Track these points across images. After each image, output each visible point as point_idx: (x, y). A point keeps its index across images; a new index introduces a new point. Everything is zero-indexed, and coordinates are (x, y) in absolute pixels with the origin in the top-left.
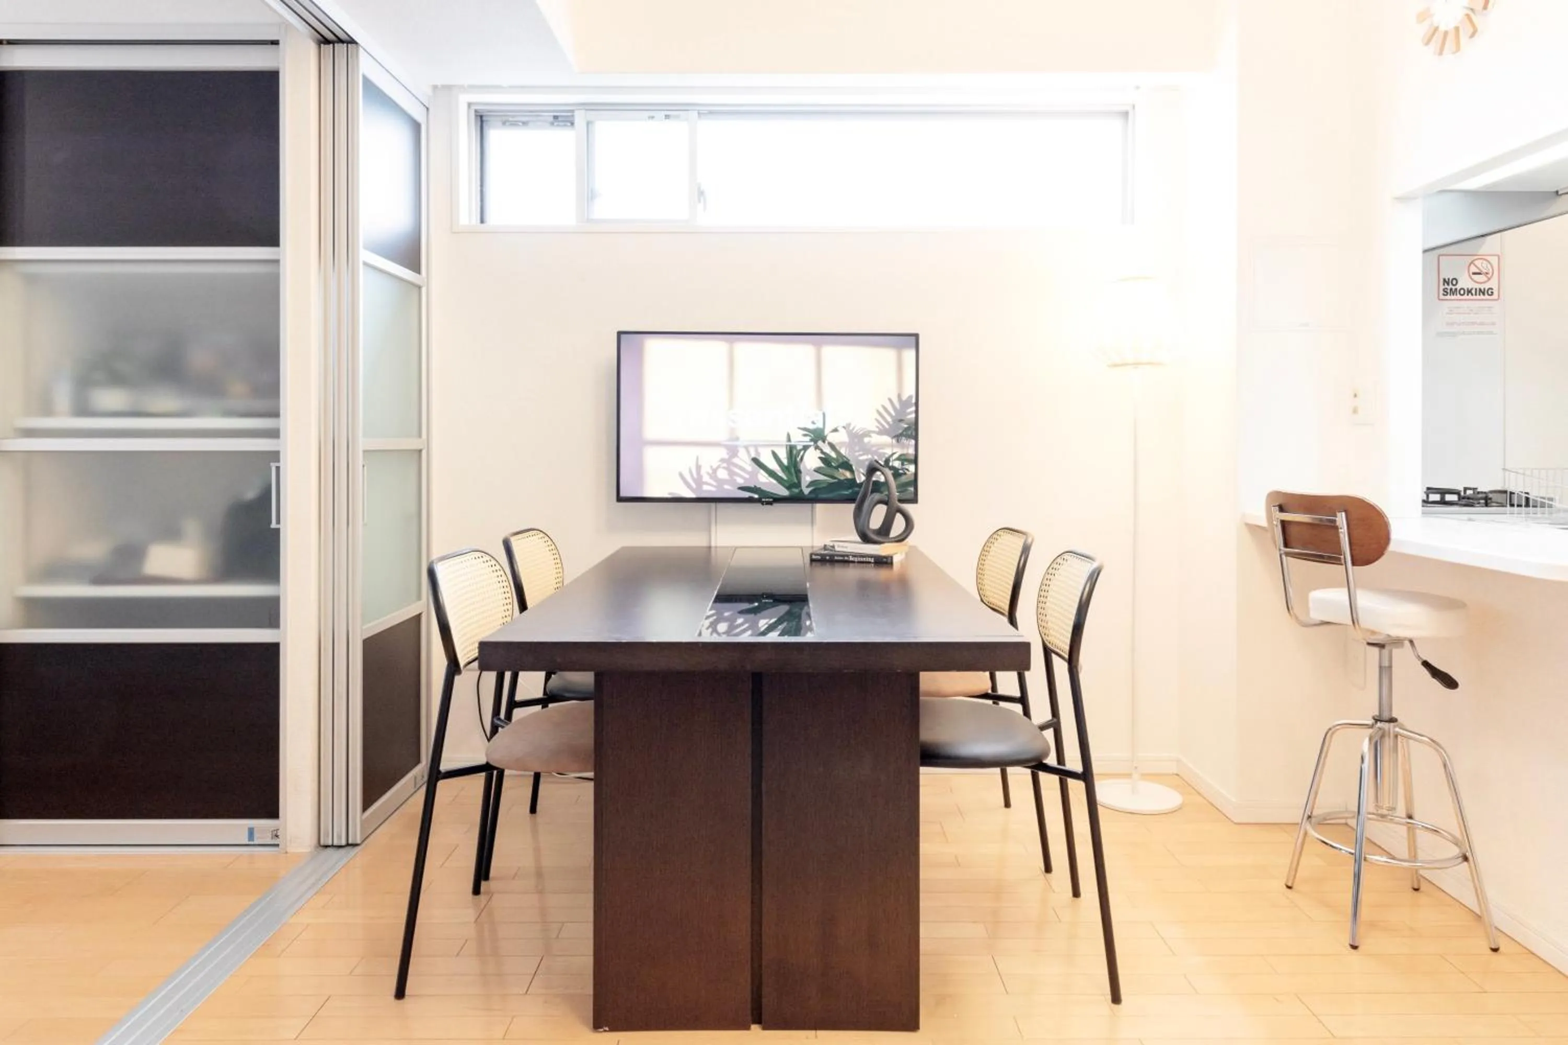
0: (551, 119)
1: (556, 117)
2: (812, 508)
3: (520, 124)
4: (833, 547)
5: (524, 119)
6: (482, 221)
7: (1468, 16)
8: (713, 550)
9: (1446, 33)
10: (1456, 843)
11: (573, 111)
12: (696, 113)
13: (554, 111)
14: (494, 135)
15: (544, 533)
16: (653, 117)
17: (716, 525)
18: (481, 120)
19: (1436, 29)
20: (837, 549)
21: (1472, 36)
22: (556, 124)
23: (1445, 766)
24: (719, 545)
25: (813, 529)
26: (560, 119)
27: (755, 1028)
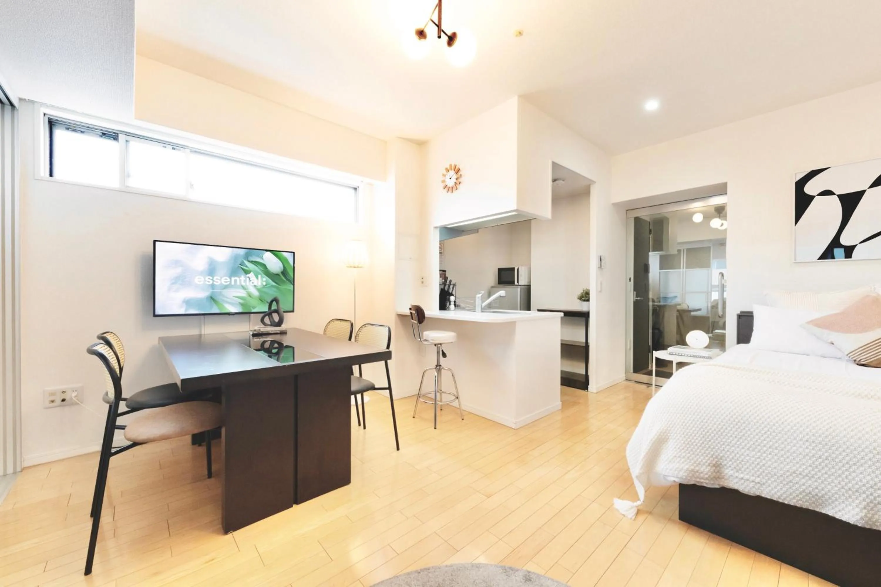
0: (101, 134)
1: (104, 134)
2: (249, 316)
3: (80, 132)
4: (260, 330)
5: (83, 130)
6: (51, 175)
7: (455, 184)
8: (203, 336)
9: (449, 188)
10: (454, 395)
11: (118, 134)
12: (189, 150)
13: (103, 130)
14: (58, 133)
15: (114, 334)
16: (165, 147)
17: (204, 325)
18: (52, 124)
19: (447, 186)
20: (261, 330)
21: (456, 190)
22: (103, 137)
23: (453, 375)
24: (206, 333)
25: (249, 324)
26: (106, 135)
27: (294, 506)
